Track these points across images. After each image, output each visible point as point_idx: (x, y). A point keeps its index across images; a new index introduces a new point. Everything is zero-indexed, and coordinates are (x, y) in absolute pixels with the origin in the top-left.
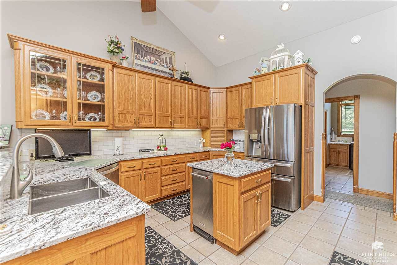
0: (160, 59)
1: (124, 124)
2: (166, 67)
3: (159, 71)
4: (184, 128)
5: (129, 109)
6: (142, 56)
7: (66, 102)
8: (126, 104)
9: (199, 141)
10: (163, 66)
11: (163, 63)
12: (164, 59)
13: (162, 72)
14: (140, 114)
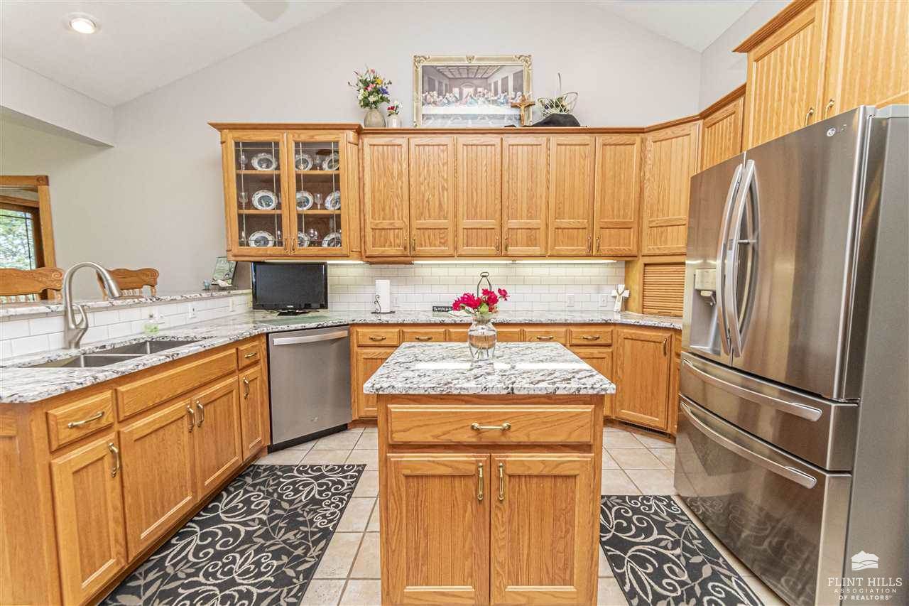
0: (487, 87)
1: (384, 251)
2: (503, 103)
3: (484, 118)
4: (543, 257)
5: (394, 219)
6: (440, 94)
7: (281, 215)
8: (387, 208)
9: (614, 293)
10: (495, 102)
11: (496, 94)
12: (500, 83)
13: (488, 117)
14: (419, 227)
